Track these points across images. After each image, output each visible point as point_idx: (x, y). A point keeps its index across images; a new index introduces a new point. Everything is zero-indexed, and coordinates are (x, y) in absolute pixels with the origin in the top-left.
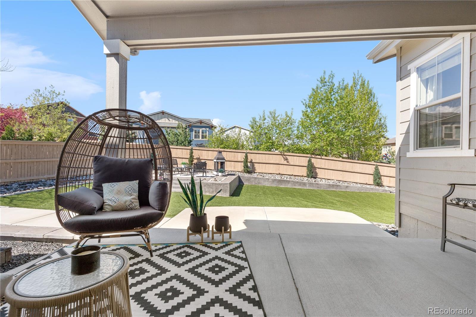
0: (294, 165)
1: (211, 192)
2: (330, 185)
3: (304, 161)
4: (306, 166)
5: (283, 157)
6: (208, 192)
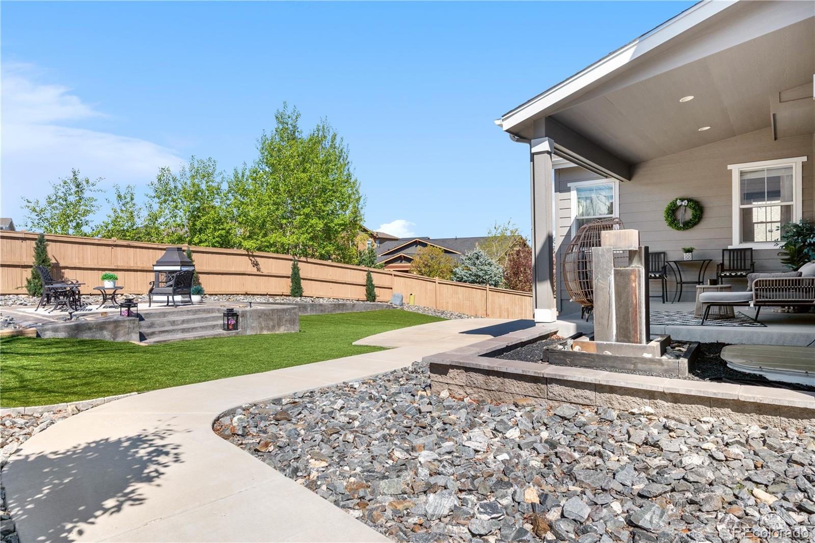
0: (269, 276)
1: (271, 327)
2: (335, 304)
3: (285, 268)
4: (288, 277)
5: (251, 260)
6: (265, 329)
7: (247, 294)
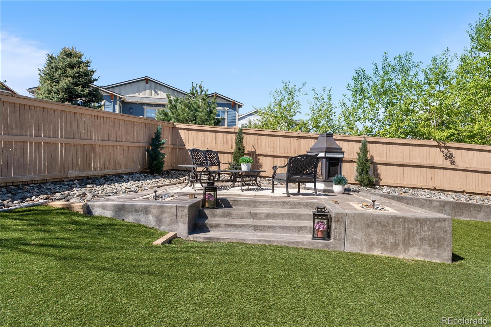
0: (467, 171)
5: (443, 152)
7: (435, 189)
